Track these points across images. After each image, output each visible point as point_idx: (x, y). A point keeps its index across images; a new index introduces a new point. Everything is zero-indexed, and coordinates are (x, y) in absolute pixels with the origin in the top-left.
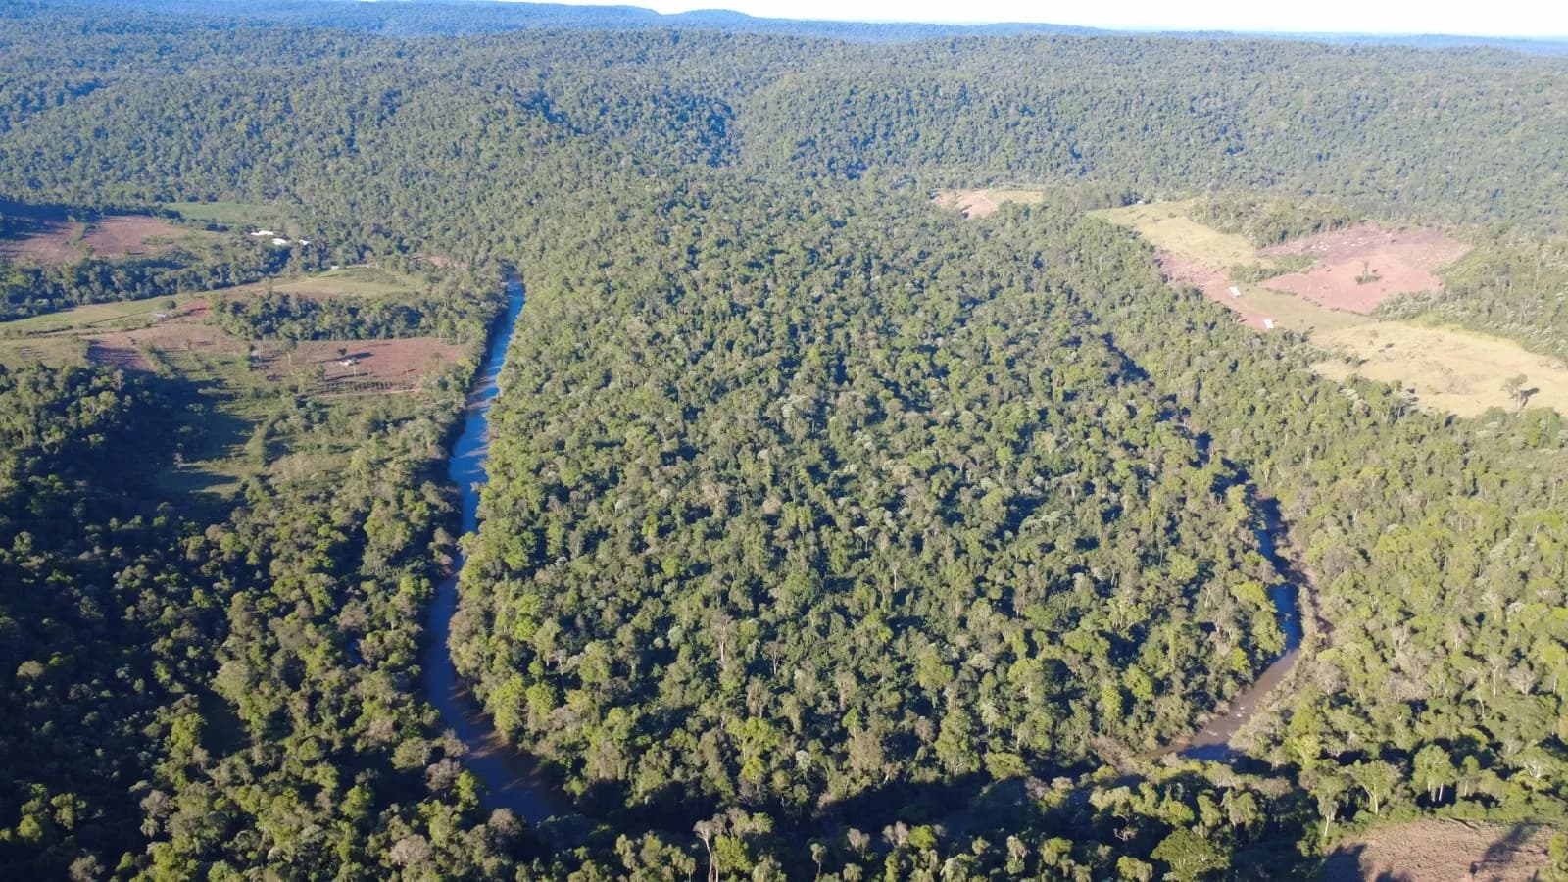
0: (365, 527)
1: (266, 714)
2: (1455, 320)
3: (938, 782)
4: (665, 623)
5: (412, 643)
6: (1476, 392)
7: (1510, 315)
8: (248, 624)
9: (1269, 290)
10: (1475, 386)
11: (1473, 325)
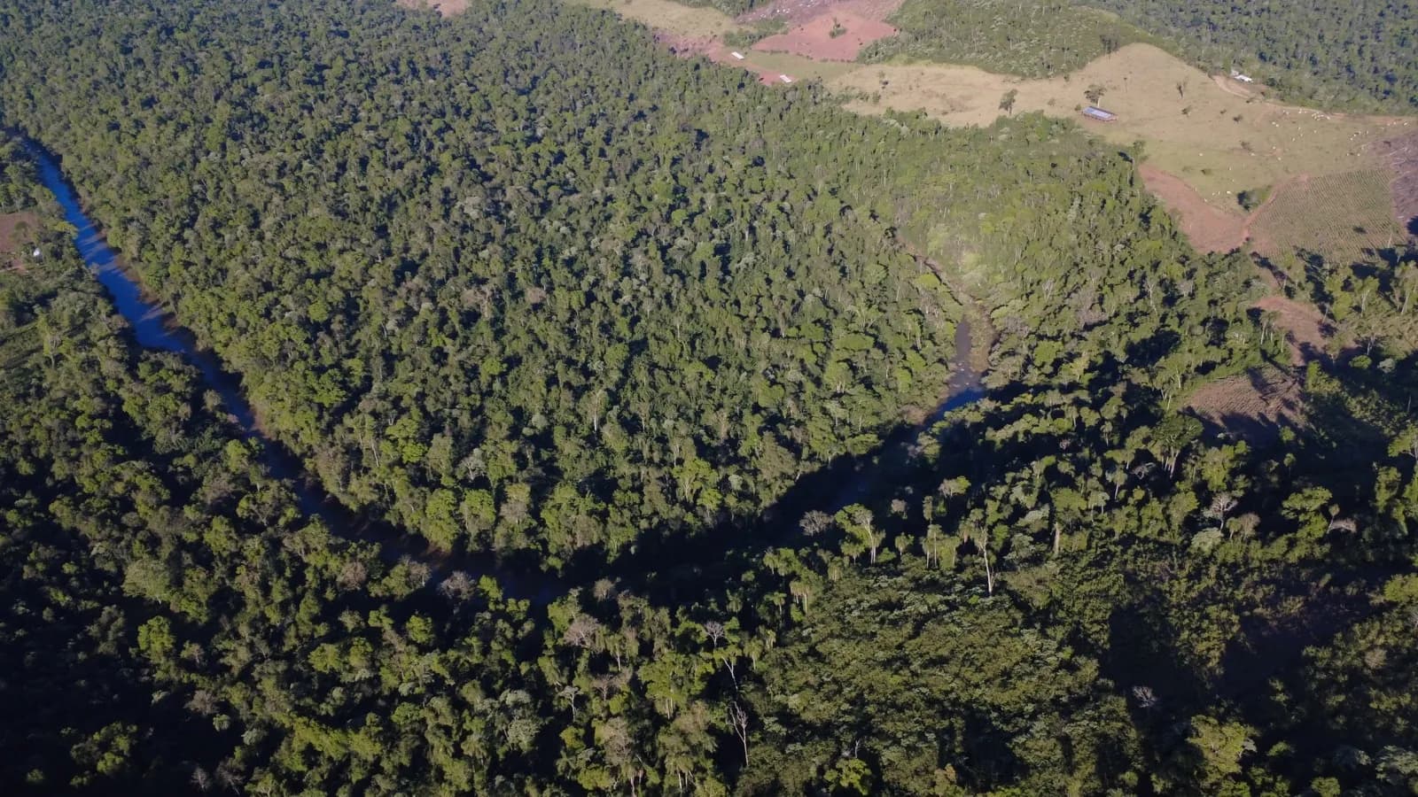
0: (125, 408)
1: (203, 598)
2: (924, 56)
3: (823, 470)
4: (520, 415)
5: (294, 496)
6: (972, 109)
7: (966, 46)
8: (104, 526)
9: (764, 51)
10: (969, 104)
11: (941, 58)
